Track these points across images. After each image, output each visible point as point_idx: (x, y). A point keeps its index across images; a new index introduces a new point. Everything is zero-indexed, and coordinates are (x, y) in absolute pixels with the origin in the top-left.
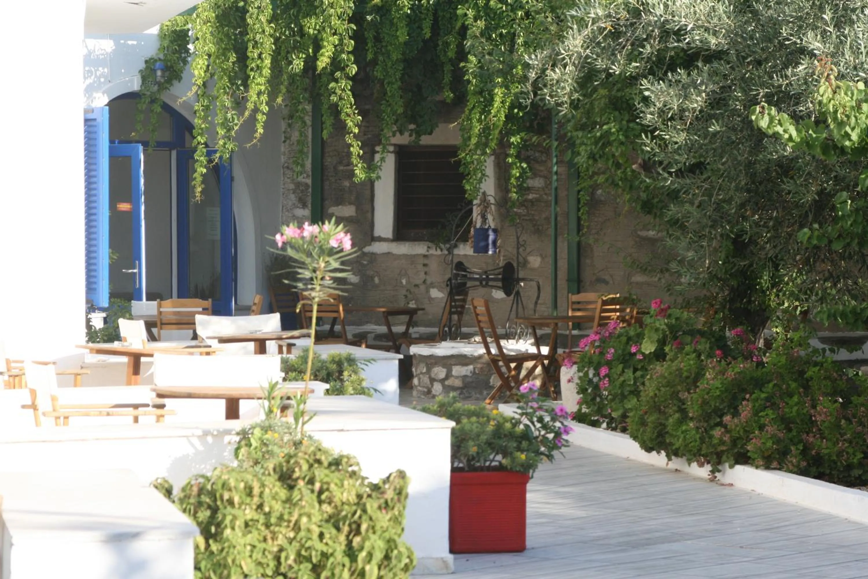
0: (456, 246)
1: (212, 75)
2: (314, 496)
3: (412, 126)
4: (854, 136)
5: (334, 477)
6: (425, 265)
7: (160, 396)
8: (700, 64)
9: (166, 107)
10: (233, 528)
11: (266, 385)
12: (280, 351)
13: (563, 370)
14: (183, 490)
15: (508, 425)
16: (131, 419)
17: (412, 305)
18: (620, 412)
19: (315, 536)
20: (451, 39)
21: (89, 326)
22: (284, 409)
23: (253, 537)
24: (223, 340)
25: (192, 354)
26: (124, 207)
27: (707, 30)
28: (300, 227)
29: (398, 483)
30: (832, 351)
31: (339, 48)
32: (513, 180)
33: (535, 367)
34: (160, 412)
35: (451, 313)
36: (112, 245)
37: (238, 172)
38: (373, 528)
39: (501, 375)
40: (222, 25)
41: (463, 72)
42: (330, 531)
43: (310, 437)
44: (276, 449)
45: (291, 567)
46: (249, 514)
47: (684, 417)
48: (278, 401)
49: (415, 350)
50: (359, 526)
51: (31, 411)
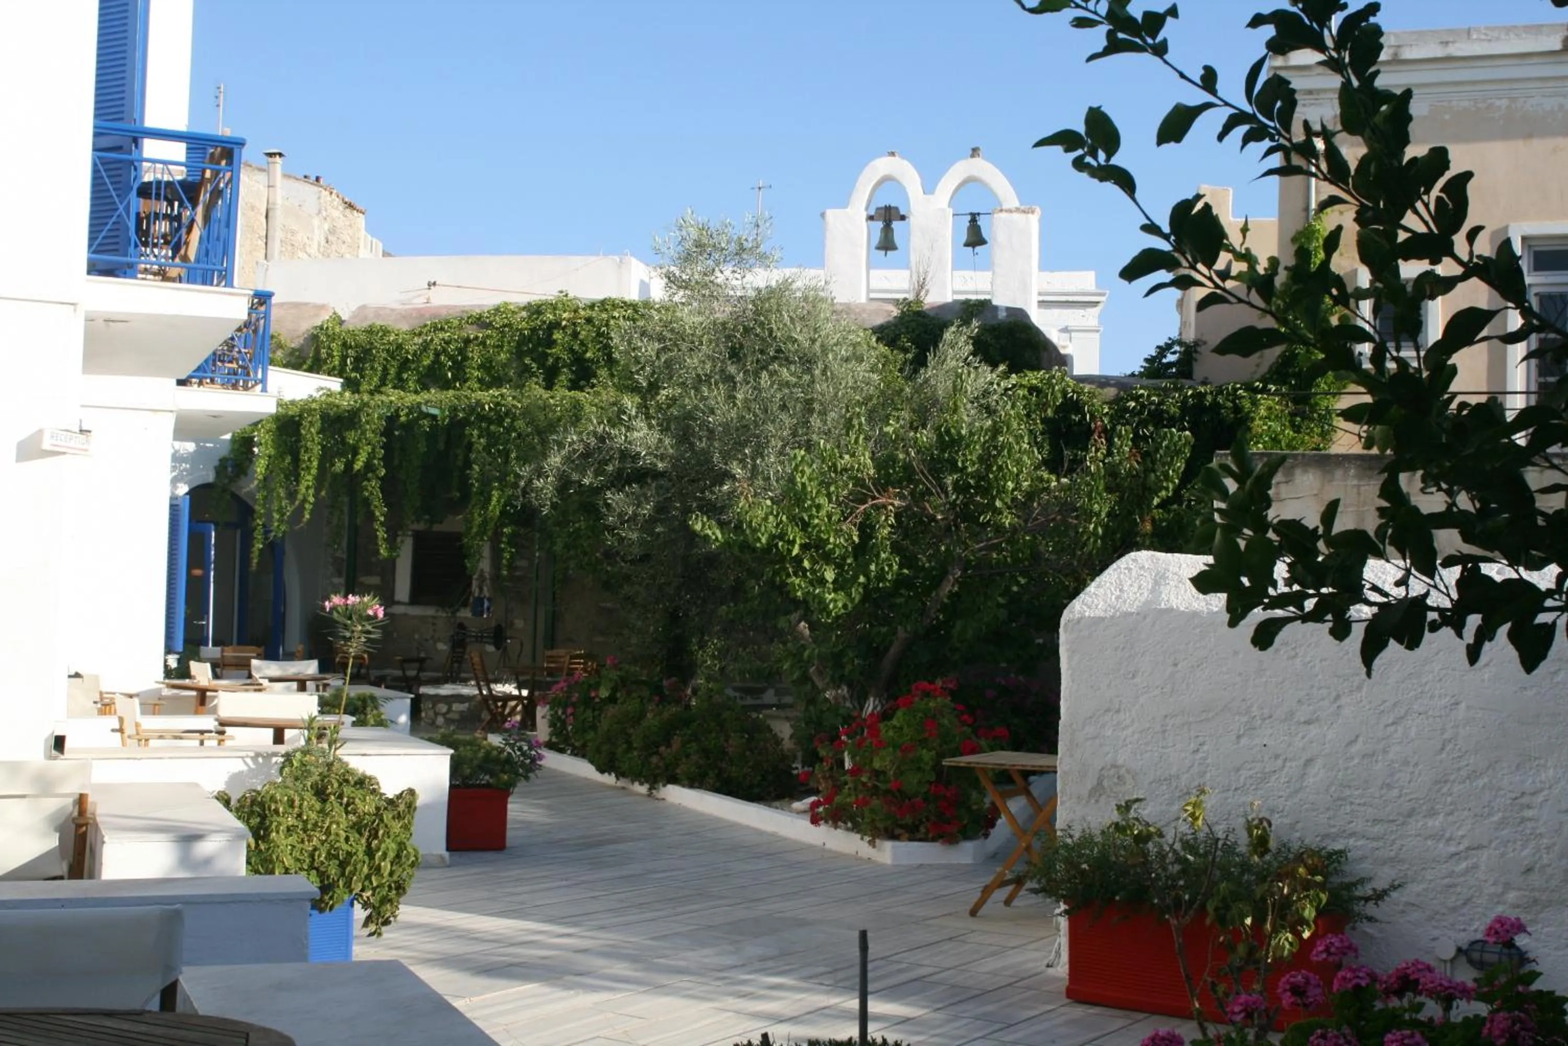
0: (458, 610)
1: (271, 472)
2: (342, 808)
3: (427, 517)
4: (764, 540)
5: (359, 793)
6: (434, 624)
7: (222, 724)
8: (649, 481)
9: (236, 497)
10: (278, 832)
11: (306, 717)
12: (318, 690)
13: (539, 708)
14: (239, 801)
15: (495, 753)
16: (197, 743)
17: (422, 655)
18: (581, 742)
19: (342, 840)
20: (459, 451)
21: (166, 666)
22: (320, 737)
23: (292, 839)
24: (272, 680)
25: (247, 690)
26: (197, 572)
27: (656, 456)
28: (346, 597)
29: (408, 798)
30: (741, 698)
31: (371, 456)
32: (504, 561)
33: (516, 706)
34: (221, 737)
35: (452, 663)
36: (188, 602)
37: (289, 548)
38: (388, 834)
39: (490, 711)
40: (281, 435)
41: (468, 477)
42: (354, 836)
43: (340, 760)
44: (313, 769)
45: (322, 863)
46: (291, 821)
47: (630, 748)
48: (316, 731)
49: (423, 690)
50: (377, 832)
51: (119, 734)
